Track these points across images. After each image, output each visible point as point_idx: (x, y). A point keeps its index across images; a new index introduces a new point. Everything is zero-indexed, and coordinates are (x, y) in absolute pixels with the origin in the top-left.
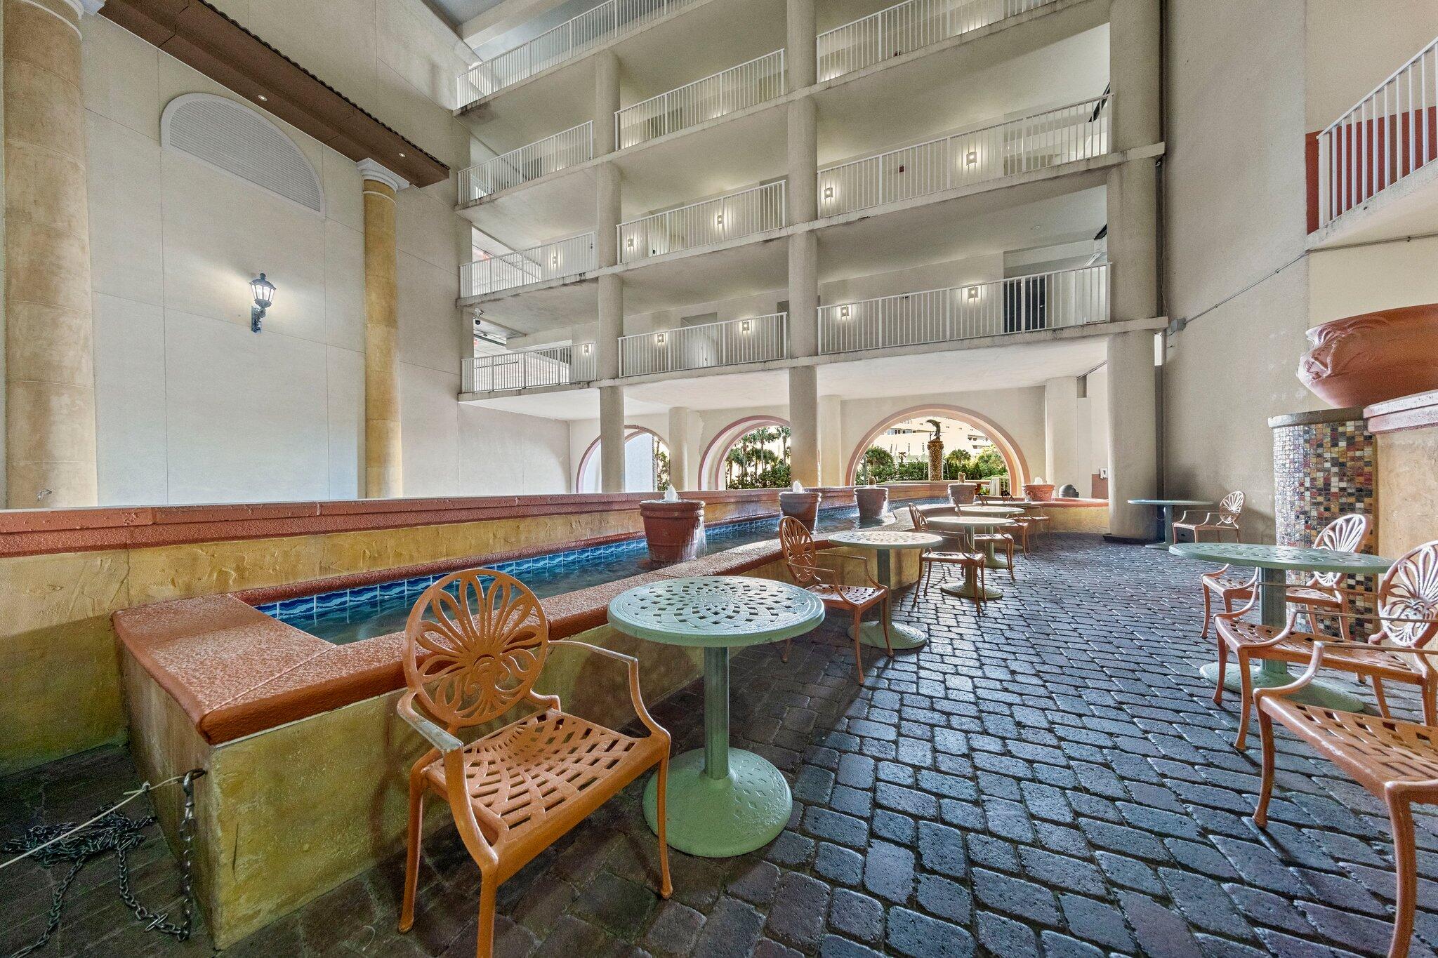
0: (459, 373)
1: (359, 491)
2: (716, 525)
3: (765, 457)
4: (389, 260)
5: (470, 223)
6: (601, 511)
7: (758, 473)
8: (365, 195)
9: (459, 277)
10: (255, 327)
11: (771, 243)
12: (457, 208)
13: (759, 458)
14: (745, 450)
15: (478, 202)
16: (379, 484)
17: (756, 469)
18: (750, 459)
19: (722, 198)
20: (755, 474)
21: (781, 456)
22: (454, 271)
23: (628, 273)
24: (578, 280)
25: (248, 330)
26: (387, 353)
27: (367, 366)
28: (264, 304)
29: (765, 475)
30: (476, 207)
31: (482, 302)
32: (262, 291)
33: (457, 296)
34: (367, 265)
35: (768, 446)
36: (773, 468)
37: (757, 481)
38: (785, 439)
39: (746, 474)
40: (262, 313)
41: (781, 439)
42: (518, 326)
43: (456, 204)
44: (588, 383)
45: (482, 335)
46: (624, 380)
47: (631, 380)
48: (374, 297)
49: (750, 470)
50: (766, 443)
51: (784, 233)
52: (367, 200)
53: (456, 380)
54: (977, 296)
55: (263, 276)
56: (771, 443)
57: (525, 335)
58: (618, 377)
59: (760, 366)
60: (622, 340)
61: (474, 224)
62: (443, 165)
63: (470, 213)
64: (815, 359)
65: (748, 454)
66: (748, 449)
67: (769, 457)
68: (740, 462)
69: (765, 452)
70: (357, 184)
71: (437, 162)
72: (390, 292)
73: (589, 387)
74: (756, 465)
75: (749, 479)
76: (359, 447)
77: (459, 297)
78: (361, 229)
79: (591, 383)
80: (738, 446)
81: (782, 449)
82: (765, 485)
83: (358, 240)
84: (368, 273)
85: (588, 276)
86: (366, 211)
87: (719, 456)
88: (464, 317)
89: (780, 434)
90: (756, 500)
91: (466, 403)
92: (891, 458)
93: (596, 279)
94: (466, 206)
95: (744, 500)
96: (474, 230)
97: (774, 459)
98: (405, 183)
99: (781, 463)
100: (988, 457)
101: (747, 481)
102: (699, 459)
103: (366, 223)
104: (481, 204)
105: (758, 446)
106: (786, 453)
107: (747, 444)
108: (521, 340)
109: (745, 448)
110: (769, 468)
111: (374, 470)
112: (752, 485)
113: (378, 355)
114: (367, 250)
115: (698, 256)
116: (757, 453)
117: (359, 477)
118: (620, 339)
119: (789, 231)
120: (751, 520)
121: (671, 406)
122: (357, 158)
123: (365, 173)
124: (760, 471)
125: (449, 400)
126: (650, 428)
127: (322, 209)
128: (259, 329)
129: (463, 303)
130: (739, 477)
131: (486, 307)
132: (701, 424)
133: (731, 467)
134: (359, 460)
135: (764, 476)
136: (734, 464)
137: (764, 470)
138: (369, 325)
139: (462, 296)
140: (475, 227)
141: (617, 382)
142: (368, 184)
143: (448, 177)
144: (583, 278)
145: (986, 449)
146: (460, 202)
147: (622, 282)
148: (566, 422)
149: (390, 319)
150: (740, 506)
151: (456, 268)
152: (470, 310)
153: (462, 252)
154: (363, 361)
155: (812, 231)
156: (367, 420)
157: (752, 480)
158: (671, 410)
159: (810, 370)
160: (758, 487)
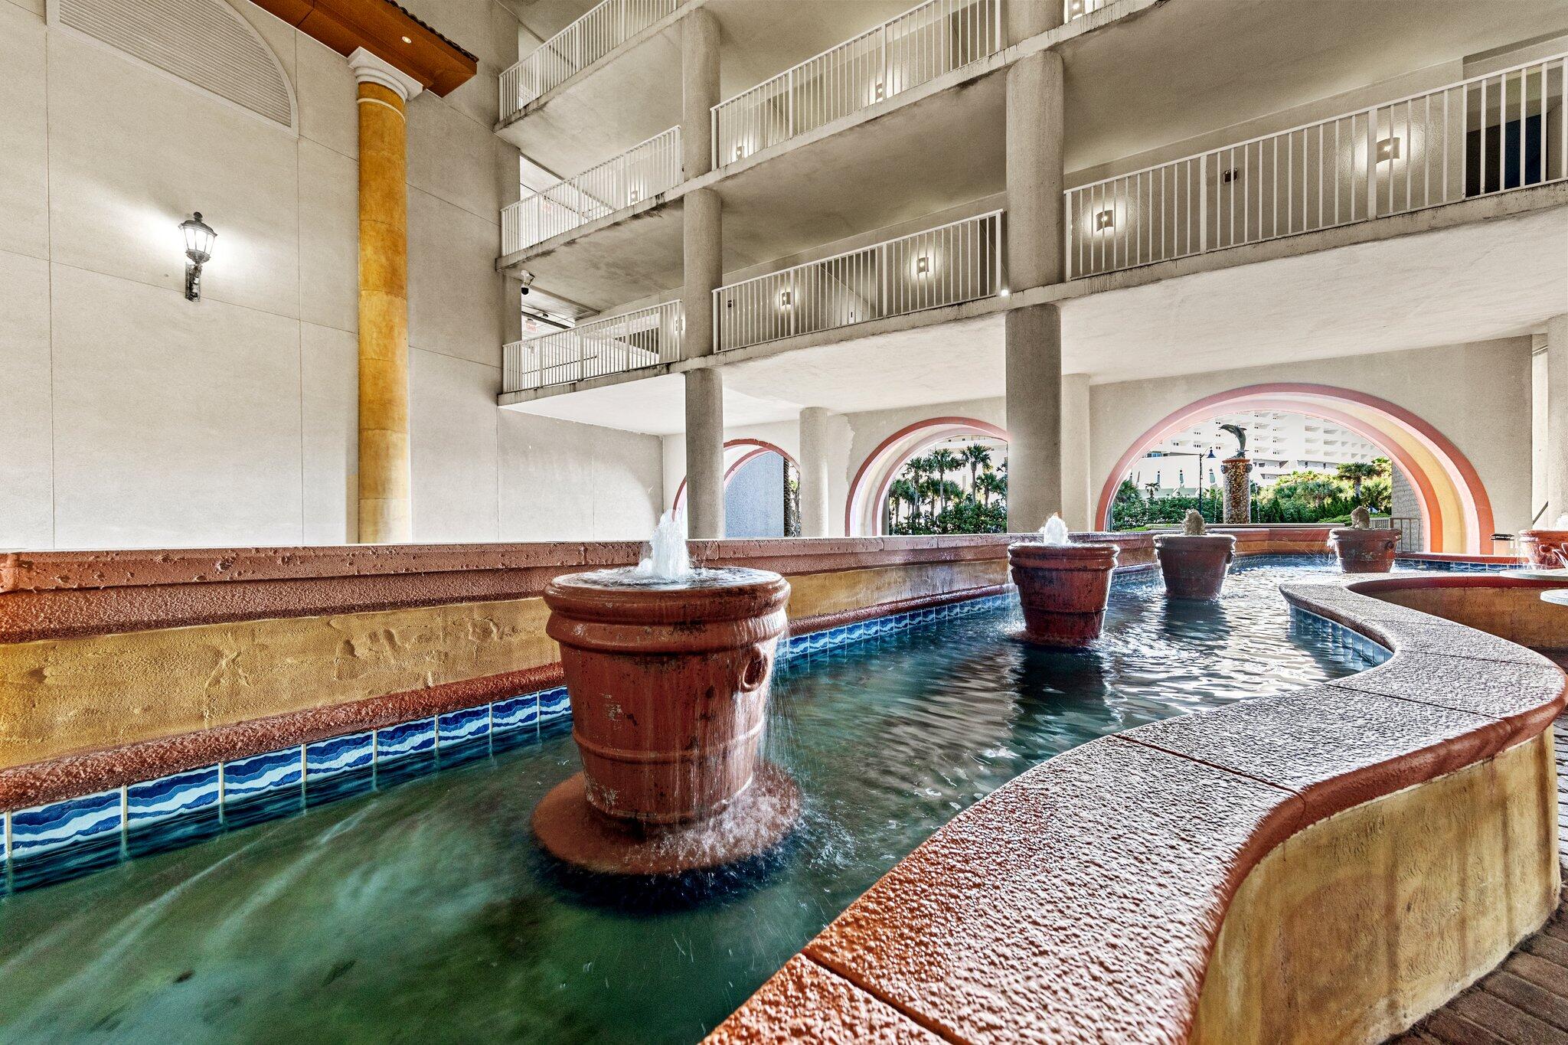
0: (499, 365)
1: (348, 533)
2: (857, 619)
3: (945, 491)
4: (391, 197)
5: (517, 150)
6: (485, 598)
7: (936, 514)
8: (360, 105)
9: (500, 226)
10: (191, 295)
11: (972, 89)
12: (497, 127)
13: (936, 492)
14: (917, 482)
15: (523, 113)
16: (375, 523)
17: (933, 507)
18: (924, 495)
19: (883, 25)
20: (932, 514)
21: (969, 490)
22: (492, 217)
23: (729, 183)
24: (654, 205)
25: (180, 297)
26: (389, 331)
27: (360, 353)
28: (198, 258)
29: (945, 515)
30: (521, 122)
31: (528, 259)
32: (197, 238)
33: (496, 256)
34: (361, 207)
35: (949, 476)
36: (957, 505)
37: (934, 524)
38: (974, 465)
39: (918, 515)
40: (196, 271)
41: (968, 465)
42: (587, 299)
43: (496, 120)
44: (668, 365)
45: (541, 315)
46: (721, 357)
47: (731, 356)
48: (369, 251)
49: (924, 509)
50: (947, 471)
51: (997, 62)
52: (361, 111)
53: (496, 376)
54: (1396, 156)
55: (198, 215)
56: (955, 472)
57: (598, 312)
58: (711, 353)
59: (951, 312)
60: (719, 294)
61: (523, 151)
62: (467, 54)
63: (514, 133)
64: (1059, 290)
65: (922, 486)
66: (921, 481)
67: (950, 491)
68: (911, 499)
69: (945, 485)
70: (348, 90)
71: (458, 48)
72: (395, 244)
73: (668, 372)
74: (932, 502)
75: (922, 521)
76: (348, 471)
77: (500, 256)
78: (352, 152)
79: (672, 368)
80: (907, 476)
81: (970, 481)
82: (945, 531)
83: (350, 170)
84: (363, 217)
85: (668, 198)
86: (360, 127)
87: (878, 484)
88: (508, 285)
89: (967, 459)
90: (950, 560)
91: (511, 408)
92: (1136, 492)
93: (681, 200)
94: (508, 123)
95: (922, 558)
96: (523, 161)
97: (958, 494)
98: (417, 87)
99: (969, 499)
100: (1290, 489)
101: (919, 524)
102: (847, 488)
103: (361, 144)
104: (526, 115)
105: (936, 475)
106: (975, 486)
107: (921, 473)
108: (593, 321)
109: (916, 479)
110: (951, 506)
111: (369, 504)
112: (927, 530)
113: (375, 335)
114: (362, 184)
115: (840, 134)
116: (934, 486)
117: (349, 514)
118: (714, 292)
119: (1011, 55)
120: (938, 605)
121: (802, 406)
122: (346, 51)
123: (359, 72)
124: (938, 511)
125: (485, 403)
126: (775, 443)
127: (295, 122)
128: (196, 295)
129: (504, 263)
130: (908, 518)
131: (537, 265)
132: (851, 434)
133: (897, 504)
134: (348, 489)
135: (944, 517)
136: (902, 501)
137: (944, 509)
138: (363, 293)
139: (504, 254)
140: (525, 156)
141: (710, 361)
142: (365, 88)
143: (475, 72)
144: (660, 201)
145: (1284, 478)
146: (501, 118)
147: (720, 203)
148: (658, 437)
149: (394, 283)
150: (914, 573)
151: (495, 214)
152: (515, 274)
153: (505, 190)
154: (354, 346)
155: (1053, 49)
156: (360, 431)
157: (926, 523)
158: (802, 413)
159: (1048, 312)
160: (935, 533)
